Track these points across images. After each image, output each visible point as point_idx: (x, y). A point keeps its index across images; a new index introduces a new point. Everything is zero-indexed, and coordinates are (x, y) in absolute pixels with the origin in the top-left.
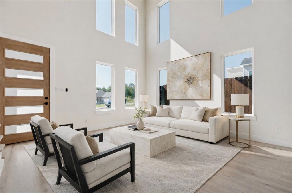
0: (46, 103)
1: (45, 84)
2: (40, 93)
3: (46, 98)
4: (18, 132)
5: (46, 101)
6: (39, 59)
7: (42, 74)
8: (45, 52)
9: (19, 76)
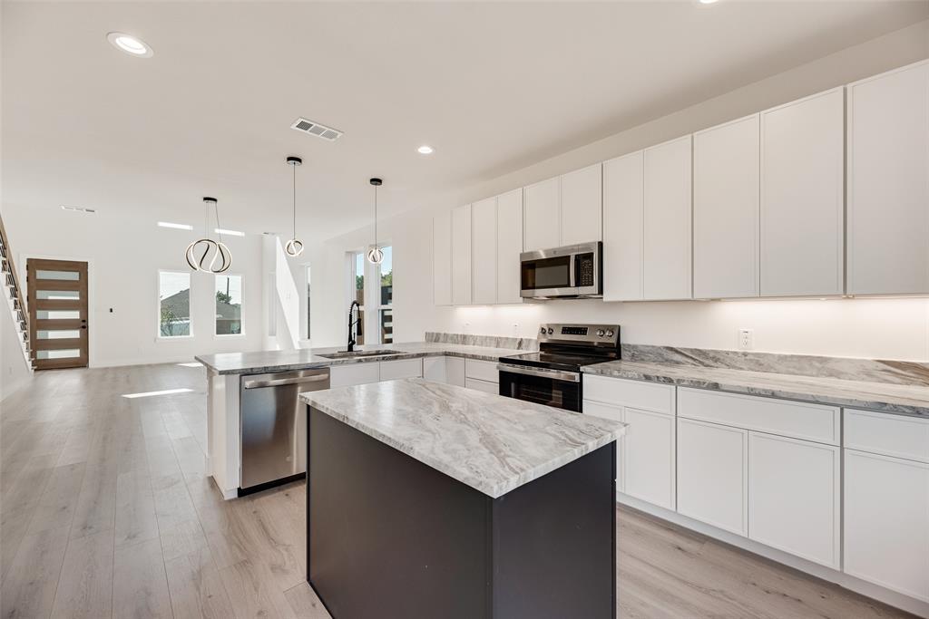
0: (84, 327)
1: (83, 305)
2: (75, 315)
3: (84, 321)
4: (50, 357)
5: (83, 324)
6: (74, 276)
7: (78, 293)
8: (82, 268)
9: (50, 298)
